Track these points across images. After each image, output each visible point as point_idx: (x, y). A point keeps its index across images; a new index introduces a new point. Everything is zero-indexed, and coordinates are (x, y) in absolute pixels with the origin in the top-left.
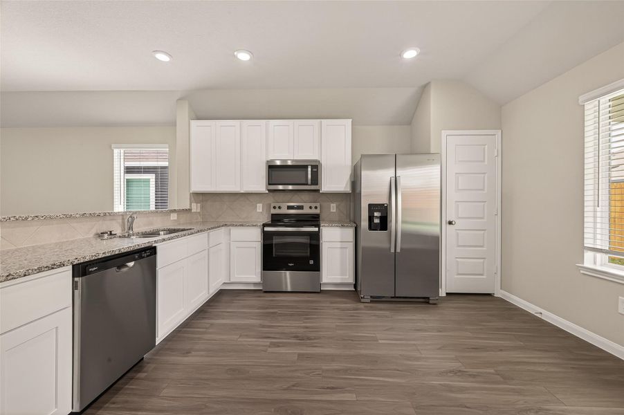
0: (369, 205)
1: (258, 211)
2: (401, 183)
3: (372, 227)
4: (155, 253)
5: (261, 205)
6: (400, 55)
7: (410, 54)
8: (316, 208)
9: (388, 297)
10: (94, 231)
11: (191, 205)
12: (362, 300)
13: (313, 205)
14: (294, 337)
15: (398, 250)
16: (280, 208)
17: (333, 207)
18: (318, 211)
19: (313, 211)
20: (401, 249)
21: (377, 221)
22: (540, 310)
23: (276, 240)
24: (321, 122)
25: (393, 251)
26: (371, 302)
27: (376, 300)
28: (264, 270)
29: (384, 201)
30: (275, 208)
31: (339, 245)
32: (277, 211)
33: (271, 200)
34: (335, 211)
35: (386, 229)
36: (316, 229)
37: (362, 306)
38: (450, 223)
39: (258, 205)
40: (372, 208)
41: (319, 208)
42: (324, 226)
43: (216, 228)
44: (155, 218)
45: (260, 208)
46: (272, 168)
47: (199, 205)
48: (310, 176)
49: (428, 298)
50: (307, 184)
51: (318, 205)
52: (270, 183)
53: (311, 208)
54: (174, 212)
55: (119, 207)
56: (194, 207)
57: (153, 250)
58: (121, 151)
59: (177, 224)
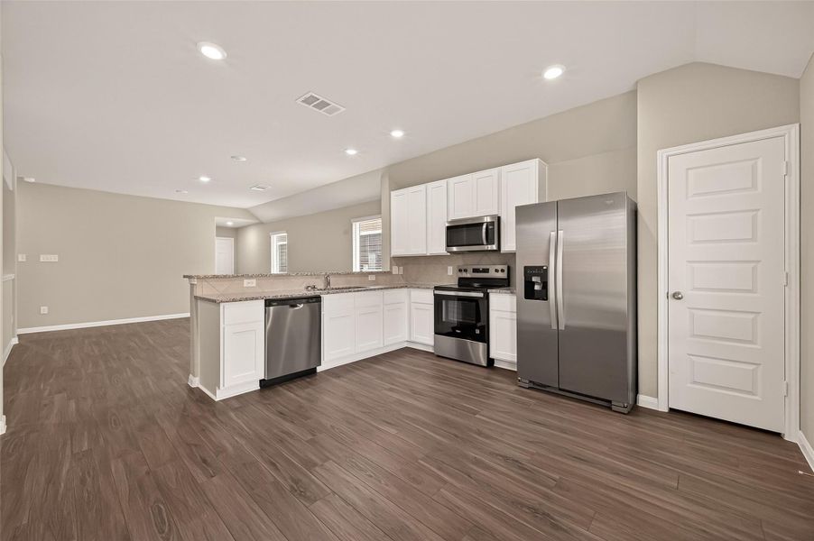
0: (525, 267)
3: (529, 294)
4: (320, 300)
5: (451, 268)
6: (541, 75)
7: (553, 73)
8: (502, 271)
10: (305, 285)
11: (391, 268)
13: (499, 267)
15: (562, 327)
16: (465, 271)
18: (504, 275)
19: (500, 275)
20: (566, 327)
21: (537, 287)
24: (501, 169)
25: (555, 327)
26: (531, 388)
27: (537, 387)
28: (436, 333)
29: (541, 262)
30: (461, 271)
32: (464, 275)
33: (460, 261)
35: (546, 299)
36: (481, 295)
38: (677, 296)
39: (448, 267)
40: (528, 271)
41: (506, 271)
42: (492, 292)
43: (391, 288)
44: (352, 278)
45: (450, 270)
46: (449, 229)
47: (402, 268)
48: (484, 235)
49: (610, 402)
50: (483, 244)
51: (505, 268)
52: (448, 246)
53: (497, 271)
54: (372, 273)
55: (356, 268)
56: (395, 270)
57: (318, 299)
58: (358, 224)
59: (375, 283)
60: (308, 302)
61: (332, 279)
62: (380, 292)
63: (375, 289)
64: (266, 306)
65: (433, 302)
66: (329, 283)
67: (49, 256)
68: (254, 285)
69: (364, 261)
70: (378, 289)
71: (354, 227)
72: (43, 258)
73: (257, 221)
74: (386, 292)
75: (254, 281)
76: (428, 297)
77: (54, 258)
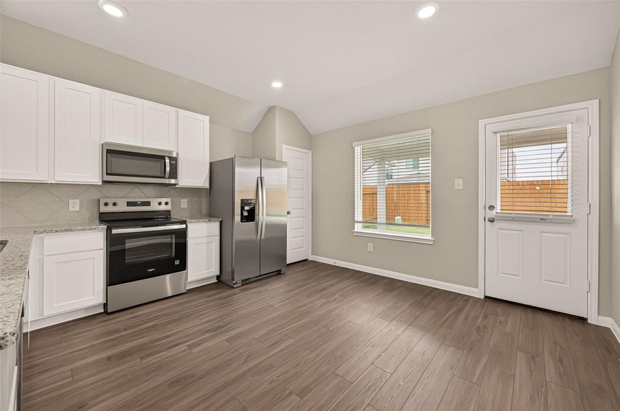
0: (242, 200)
1: (71, 209)
2: (265, 182)
3: (244, 219)
5: (78, 201)
7: (277, 85)
8: (166, 204)
9: (253, 278)
12: (235, 286)
13: (163, 200)
14: (206, 332)
15: (263, 237)
16: (115, 204)
17: (184, 203)
18: (168, 208)
19: (163, 208)
21: (245, 214)
22: (335, 261)
23: (129, 244)
24: (177, 112)
25: (259, 239)
26: (242, 285)
27: (246, 282)
28: (110, 284)
29: (251, 196)
30: (107, 204)
31: (205, 240)
32: (110, 209)
34: (186, 206)
35: (254, 221)
36: (184, 226)
37: (236, 290)
39: (71, 201)
40: (244, 203)
41: (170, 203)
42: (191, 222)
45: (74, 205)
46: (112, 153)
48: (168, 169)
49: (280, 270)
50: (164, 178)
51: (170, 200)
52: (104, 175)
53: (160, 203)
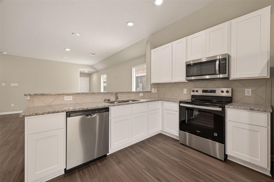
1: (184, 93)
4: (108, 111)
5: (186, 89)
8: (227, 92)
11: (151, 89)
13: (225, 90)
16: (197, 91)
17: (248, 92)
18: (229, 95)
19: (225, 94)
28: (180, 130)
30: (193, 91)
32: (196, 94)
34: (250, 95)
36: (220, 109)
39: (184, 89)
41: (230, 92)
42: (229, 107)
44: (131, 95)
45: (185, 91)
46: (188, 66)
47: (156, 89)
50: (216, 74)
51: (230, 90)
52: (187, 76)
53: (222, 92)
54: (141, 92)
55: (134, 90)
56: (153, 90)
57: (107, 109)
58: (135, 69)
59: (143, 98)
60: (99, 112)
61: (119, 95)
62: (147, 103)
63: (143, 102)
64: (67, 117)
65: (178, 110)
66: (117, 99)
67: (14, 84)
68: (71, 99)
69: (137, 86)
70: (146, 102)
71: (133, 70)
72: (12, 85)
73: (96, 71)
74: (150, 103)
75: (71, 97)
76: (175, 107)
77: (17, 85)
